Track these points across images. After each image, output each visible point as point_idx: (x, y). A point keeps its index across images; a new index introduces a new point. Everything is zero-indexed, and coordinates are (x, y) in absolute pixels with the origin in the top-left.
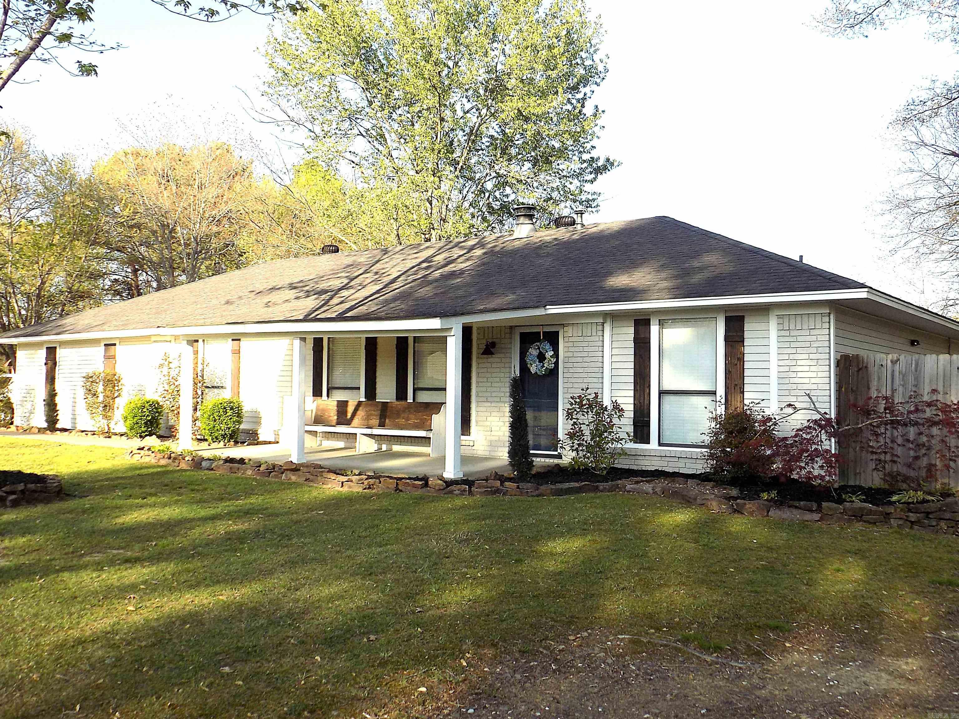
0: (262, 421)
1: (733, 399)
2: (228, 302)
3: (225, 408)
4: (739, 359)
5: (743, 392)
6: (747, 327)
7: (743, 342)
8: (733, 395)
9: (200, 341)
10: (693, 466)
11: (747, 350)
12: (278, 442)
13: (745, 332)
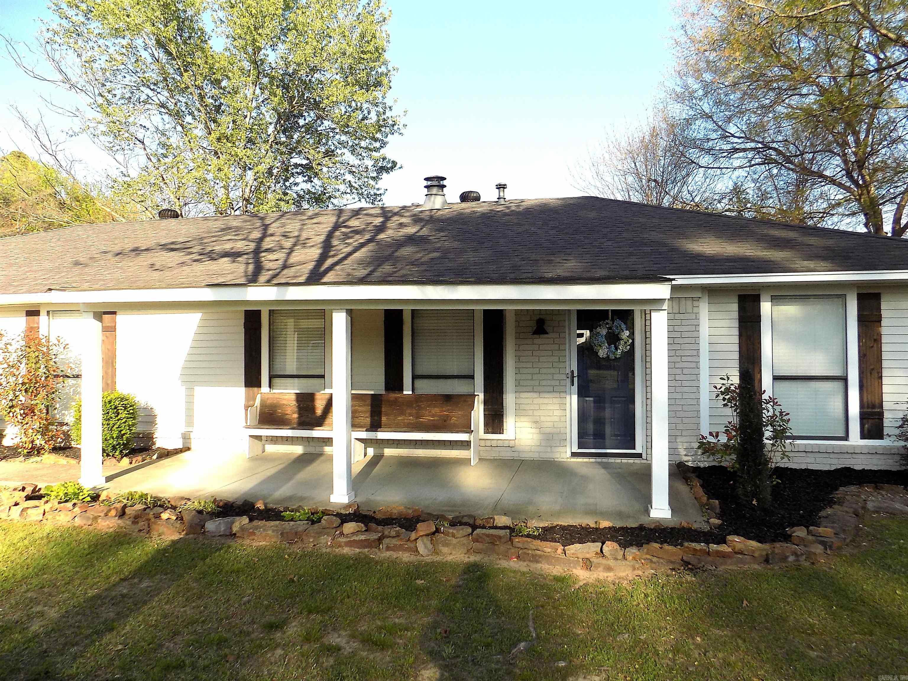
0: (158, 420)
1: (869, 384)
2: (77, 263)
3: (116, 408)
4: (875, 340)
5: (882, 376)
6: (884, 306)
7: (880, 321)
8: (869, 380)
9: (43, 313)
10: (825, 461)
11: (884, 331)
12: (189, 449)
13: (882, 311)
